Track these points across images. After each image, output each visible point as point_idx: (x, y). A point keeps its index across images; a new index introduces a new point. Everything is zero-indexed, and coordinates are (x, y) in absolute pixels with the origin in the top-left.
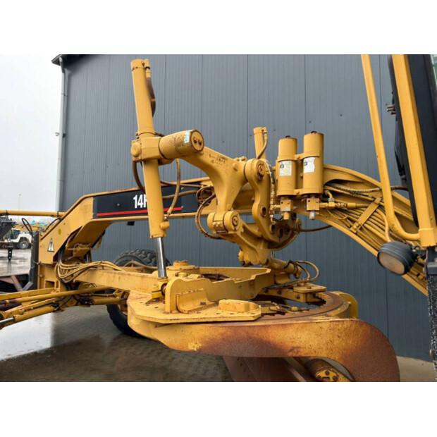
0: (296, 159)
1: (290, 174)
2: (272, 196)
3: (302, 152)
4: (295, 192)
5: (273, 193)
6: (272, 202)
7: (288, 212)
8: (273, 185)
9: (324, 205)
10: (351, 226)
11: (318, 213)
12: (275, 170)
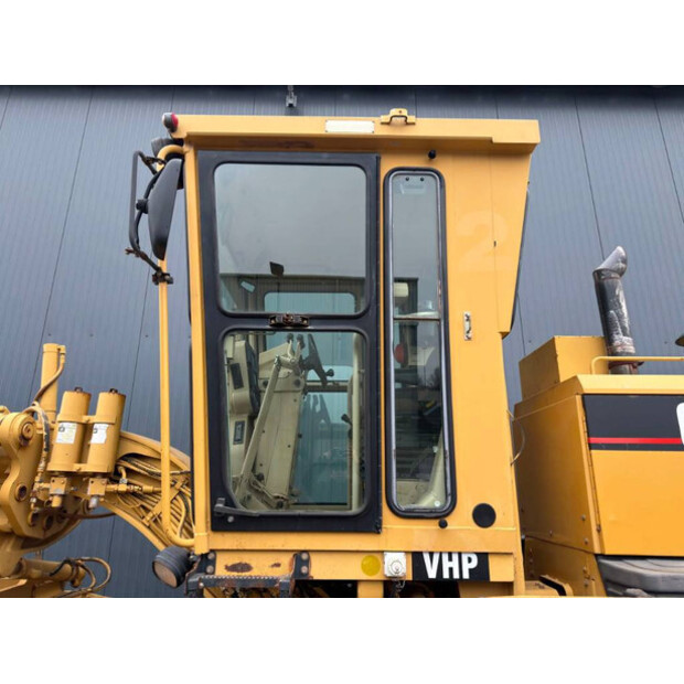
0: (84, 421)
1: (72, 442)
2: (40, 469)
3: (94, 413)
4: (76, 467)
5: (42, 465)
6: (37, 479)
7: (60, 495)
8: (44, 453)
9: (114, 487)
10: (143, 517)
11: (102, 500)
12: (53, 429)
